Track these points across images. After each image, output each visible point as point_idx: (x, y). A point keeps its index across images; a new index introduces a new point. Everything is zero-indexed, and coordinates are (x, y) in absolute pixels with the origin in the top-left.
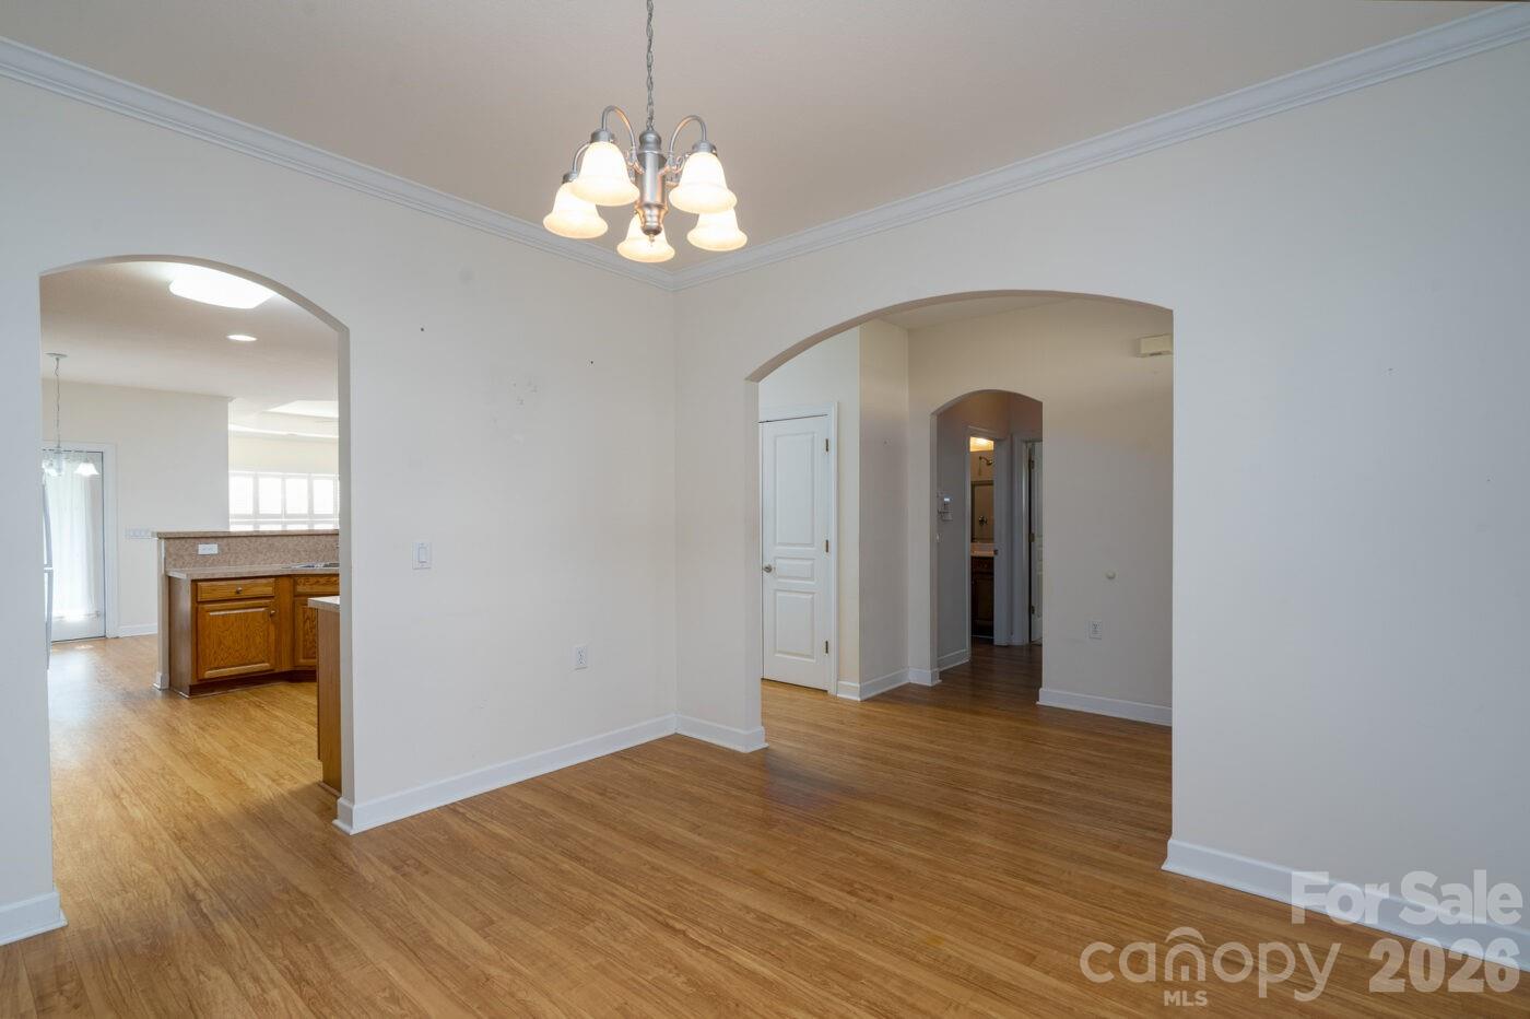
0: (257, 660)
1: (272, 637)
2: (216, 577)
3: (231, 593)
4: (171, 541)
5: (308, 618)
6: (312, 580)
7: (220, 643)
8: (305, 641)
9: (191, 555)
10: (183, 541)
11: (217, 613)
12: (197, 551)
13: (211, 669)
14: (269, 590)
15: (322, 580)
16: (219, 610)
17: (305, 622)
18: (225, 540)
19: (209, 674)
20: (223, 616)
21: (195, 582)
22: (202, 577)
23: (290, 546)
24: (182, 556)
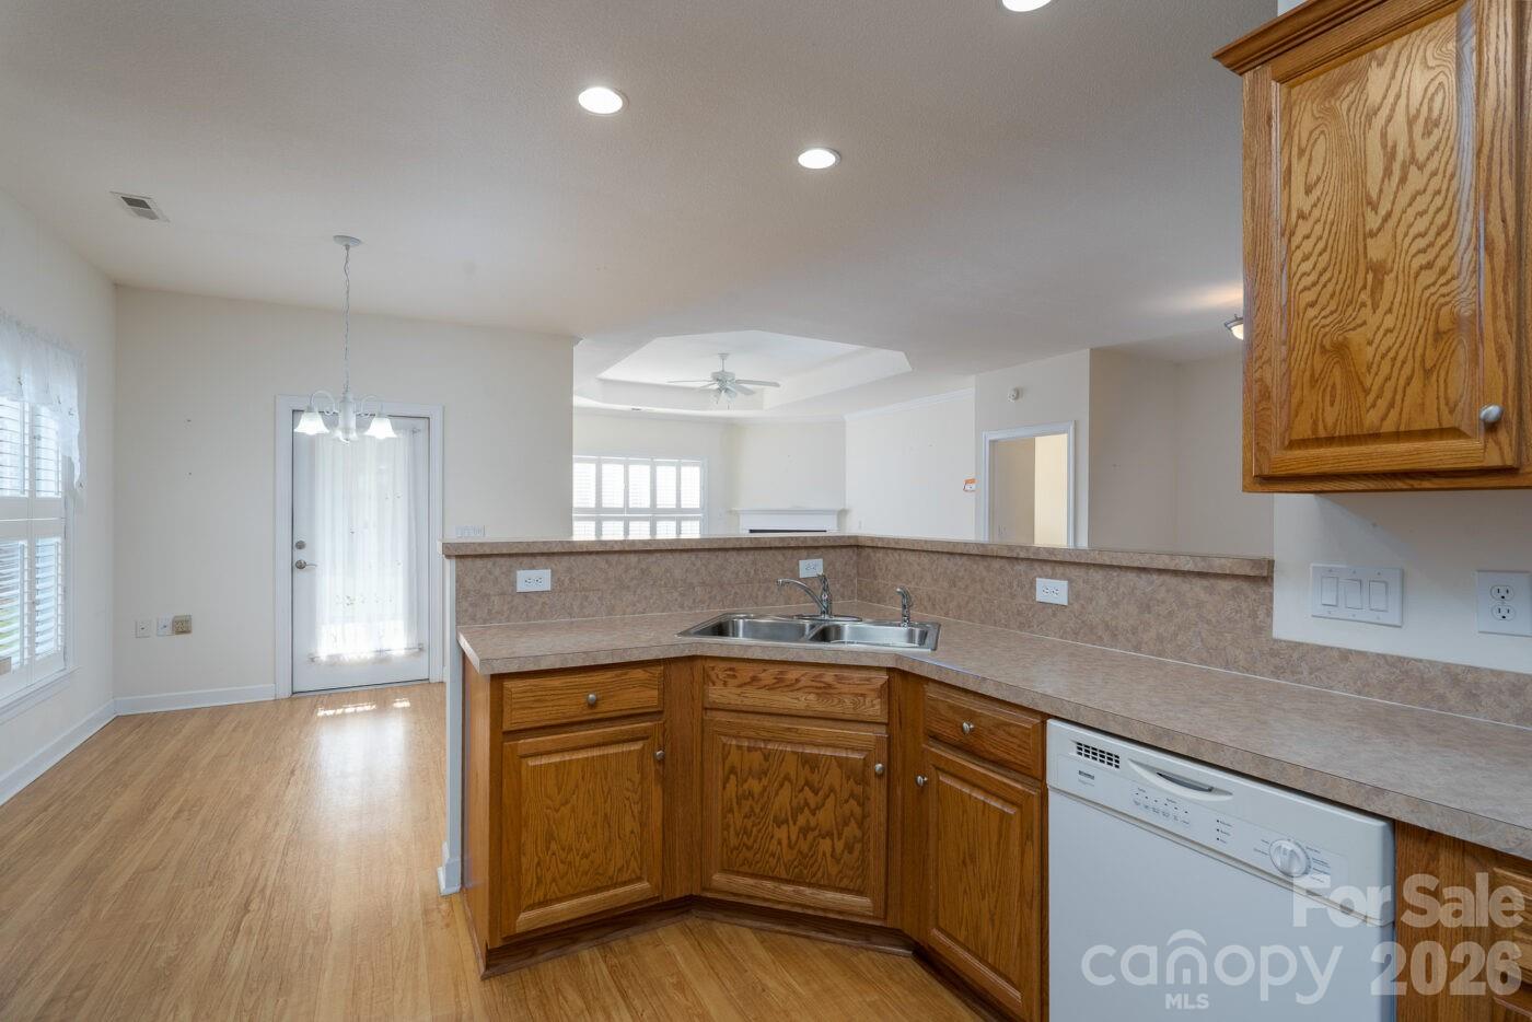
0: (626, 876)
1: (656, 818)
2: (544, 666)
3: (571, 708)
4: (469, 562)
5: (733, 770)
6: (746, 673)
7: (550, 837)
8: (726, 827)
9: (503, 594)
10: (489, 563)
11: (544, 761)
12: (513, 584)
13: (531, 907)
14: (649, 697)
15: (768, 676)
16: (549, 753)
17: (726, 780)
18: (565, 562)
19: (526, 920)
20: (557, 765)
21: (498, 679)
22: (513, 668)
23: (678, 573)
24: (488, 596)
